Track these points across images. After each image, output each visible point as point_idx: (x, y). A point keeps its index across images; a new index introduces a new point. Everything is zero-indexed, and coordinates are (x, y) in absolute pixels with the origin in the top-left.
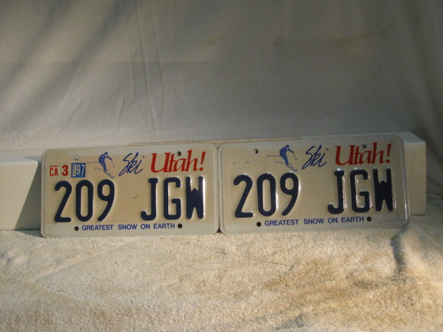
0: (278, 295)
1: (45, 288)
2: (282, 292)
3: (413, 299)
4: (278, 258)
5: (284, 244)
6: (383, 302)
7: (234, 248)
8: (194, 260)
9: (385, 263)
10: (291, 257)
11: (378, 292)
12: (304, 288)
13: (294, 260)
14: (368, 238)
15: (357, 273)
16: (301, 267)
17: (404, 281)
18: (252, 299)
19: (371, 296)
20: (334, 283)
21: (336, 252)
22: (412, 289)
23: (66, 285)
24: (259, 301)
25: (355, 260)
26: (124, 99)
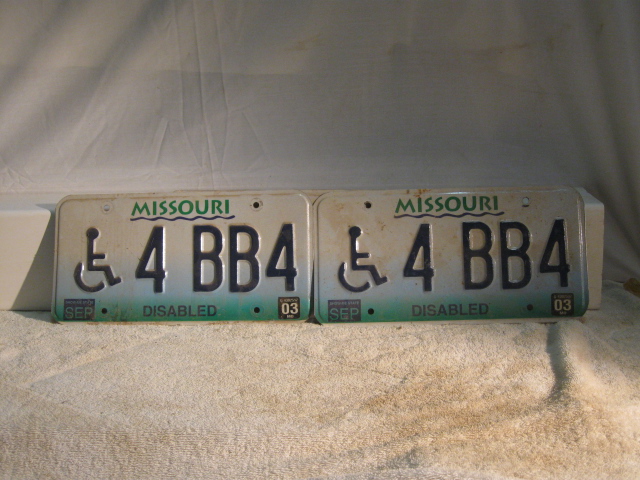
0: (383, 419)
1: (43, 397)
2: (389, 415)
3: (579, 432)
4: (384, 364)
5: (393, 344)
6: (534, 435)
7: (321, 348)
8: (262, 364)
9: (540, 378)
10: (403, 364)
11: (528, 419)
12: (420, 409)
13: (408, 369)
14: (515, 340)
15: (499, 392)
16: (418, 379)
17: (566, 405)
18: (345, 425)
19: (517, 426)
20: (465, 403)
21: (468, 359)
22: (576, 417)
23: (73, 394)
24: (354, 428)
25: (497, 372)
26: (168, 125)
